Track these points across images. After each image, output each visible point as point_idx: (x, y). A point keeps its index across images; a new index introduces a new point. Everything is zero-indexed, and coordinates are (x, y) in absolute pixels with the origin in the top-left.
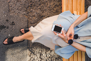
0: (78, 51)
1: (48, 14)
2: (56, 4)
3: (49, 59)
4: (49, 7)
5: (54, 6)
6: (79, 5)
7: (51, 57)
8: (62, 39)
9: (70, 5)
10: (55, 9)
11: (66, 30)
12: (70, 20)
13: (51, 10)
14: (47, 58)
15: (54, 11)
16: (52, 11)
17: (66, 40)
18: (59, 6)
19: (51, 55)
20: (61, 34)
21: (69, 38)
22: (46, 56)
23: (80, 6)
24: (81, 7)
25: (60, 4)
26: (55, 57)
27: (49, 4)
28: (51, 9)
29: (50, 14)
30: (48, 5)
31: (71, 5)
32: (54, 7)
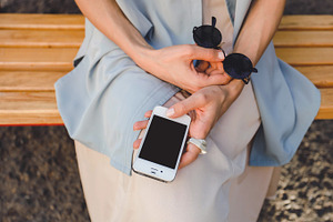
0: (276, 47)
1: (70, 211)
2: (13, 163)
3: (311, 195)
4: (30, 202)
5: (25, 177)
6: (25, 38)
7: (301, 186)
8: (220, 113)
9: (20, 83)
10: (43, 169)
11: (167, 93)
12: (110, 77)
13: (46, 192)
14: (308, 211)
15: (56, 175)
16: (51, 189)
17: (227, 93)
18: (30, 146)
19: (289, 187)
20: (193, 120)
21: (218, 76)
22: (299, 213)
23: (36, 33)
24: (38, 30)
25: (18, 145)
26: (299, 167)
27: (10, 205)
28: (41, 192)
29: (69, 198)
30: (19, 207)
31: (25, 77)
32: (32, 176)
